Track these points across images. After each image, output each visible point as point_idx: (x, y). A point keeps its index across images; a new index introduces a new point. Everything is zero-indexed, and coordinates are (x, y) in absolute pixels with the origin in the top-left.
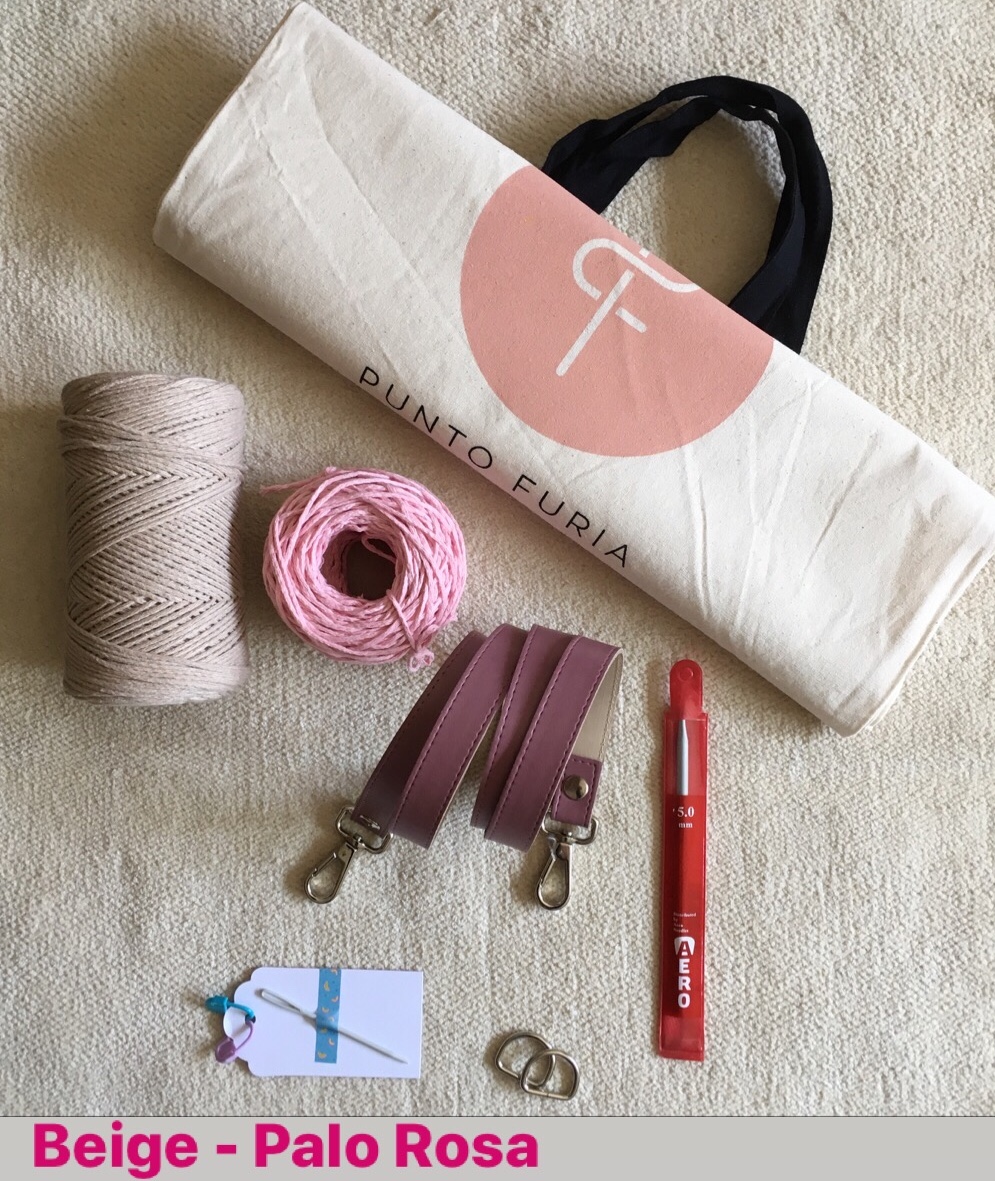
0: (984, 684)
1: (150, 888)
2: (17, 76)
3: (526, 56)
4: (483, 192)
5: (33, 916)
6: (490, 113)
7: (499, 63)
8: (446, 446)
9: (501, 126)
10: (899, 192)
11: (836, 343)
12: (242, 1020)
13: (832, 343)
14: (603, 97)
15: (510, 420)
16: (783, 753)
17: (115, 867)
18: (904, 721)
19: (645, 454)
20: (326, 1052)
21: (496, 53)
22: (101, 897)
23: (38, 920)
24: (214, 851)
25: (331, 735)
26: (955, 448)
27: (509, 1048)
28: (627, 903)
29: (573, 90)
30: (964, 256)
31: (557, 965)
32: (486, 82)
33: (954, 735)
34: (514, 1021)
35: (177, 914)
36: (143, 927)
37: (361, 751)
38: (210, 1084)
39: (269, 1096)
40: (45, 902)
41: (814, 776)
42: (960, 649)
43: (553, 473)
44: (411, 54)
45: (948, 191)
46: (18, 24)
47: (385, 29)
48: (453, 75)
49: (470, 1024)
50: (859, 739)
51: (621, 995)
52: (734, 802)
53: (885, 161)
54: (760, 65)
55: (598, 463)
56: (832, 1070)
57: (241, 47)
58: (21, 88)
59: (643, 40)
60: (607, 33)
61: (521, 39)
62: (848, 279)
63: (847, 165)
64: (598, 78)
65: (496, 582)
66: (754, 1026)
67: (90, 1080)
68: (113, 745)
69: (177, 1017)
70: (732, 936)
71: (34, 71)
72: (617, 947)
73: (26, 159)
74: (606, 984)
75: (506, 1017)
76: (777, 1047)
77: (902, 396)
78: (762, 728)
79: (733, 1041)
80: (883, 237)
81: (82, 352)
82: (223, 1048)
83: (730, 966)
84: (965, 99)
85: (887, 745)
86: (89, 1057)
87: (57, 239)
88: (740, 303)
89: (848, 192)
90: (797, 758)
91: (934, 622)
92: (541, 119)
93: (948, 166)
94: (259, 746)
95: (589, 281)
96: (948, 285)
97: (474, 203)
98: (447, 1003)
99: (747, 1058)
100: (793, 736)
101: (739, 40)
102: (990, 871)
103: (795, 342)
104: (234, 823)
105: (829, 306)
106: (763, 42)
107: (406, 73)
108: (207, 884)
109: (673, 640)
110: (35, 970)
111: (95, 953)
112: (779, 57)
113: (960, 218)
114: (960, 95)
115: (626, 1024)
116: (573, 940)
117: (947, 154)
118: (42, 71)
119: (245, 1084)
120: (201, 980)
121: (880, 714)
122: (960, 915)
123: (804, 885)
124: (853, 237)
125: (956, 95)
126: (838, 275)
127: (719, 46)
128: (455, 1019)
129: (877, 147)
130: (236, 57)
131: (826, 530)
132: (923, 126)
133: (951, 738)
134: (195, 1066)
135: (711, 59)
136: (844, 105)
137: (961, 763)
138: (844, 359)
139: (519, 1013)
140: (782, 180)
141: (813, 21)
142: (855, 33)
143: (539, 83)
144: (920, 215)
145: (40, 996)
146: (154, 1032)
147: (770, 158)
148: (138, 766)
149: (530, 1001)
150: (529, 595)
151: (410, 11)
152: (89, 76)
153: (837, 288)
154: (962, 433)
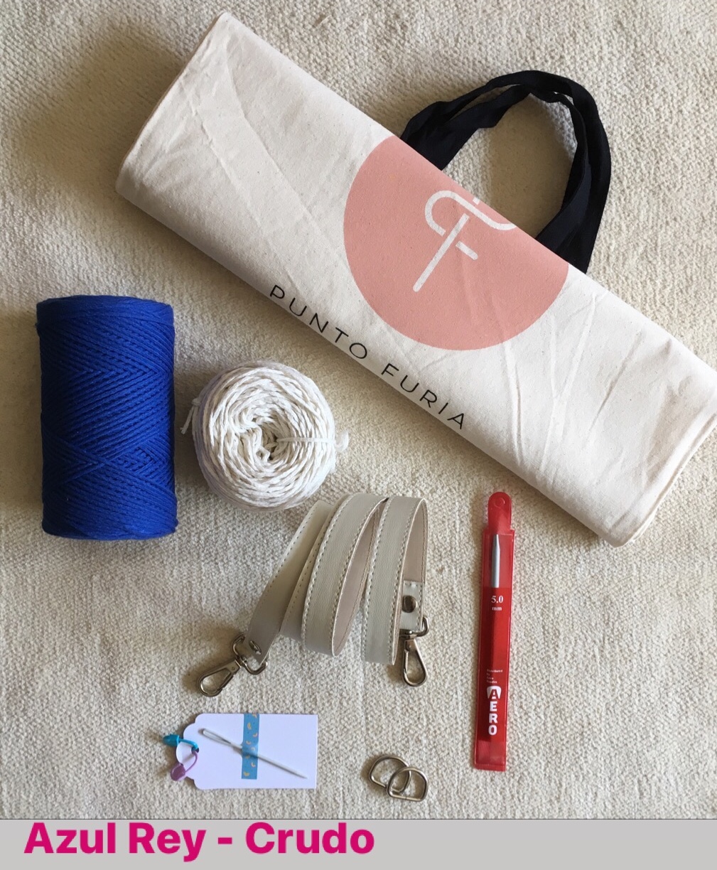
0: (712, 508)
1: (122, 659)
2: (8, 63)
3: (388, 51)
4: (359, 156)
5: (37, 681)
6: (362, 94)
7: (369, 56)
8: (333, 342)
9: (370, 104)
10: (659, 154)
11: (612, 265)
12: (189, 751)
13: (609, 265)
14: (445, 82)
15: (380, 324)
16: (572, 559)
17: (96, 645)
18: (656, 535)
19: (477, 348)
20: (249, 771)
21: (366, 48)
22: (87, 666)
23: (41, 684)
24: (167, 633)
25: (250, 550)
26: (695, 341)
27: (379, 767)
28: (462, 665)
29: (423, 77)
30: (704, 202)
31: (412, 709)
32: (359, 71)
33: (692, 545)
34: (382, 748)
35: (141, 677)
36: (117, 687)
37: (272, 561)
38: (167, 796)
39: (208, 802)
40: (45, 671)
41: (593, 574)
42: (696, 484)
43: (411, 362)
44: (304, 49)
45: (694, 154)
46: (9, 23)
47: (284, 30)
48: (335, 66)
49: (351, 750)
50: (625, 548)
51: (457, 728)
52: (537, 593)
53: (648, 132)
54: (559, 60)
55: (443, 355)
56: (603, 777)
57: (177, 43)
58: (12, 73)
59: (474, 41)
60: (448, 34)
61: (385, 38)
62: (621, 218)
63: (622, 134)
64: (441, 68)
65: (368, 439)
66: (550, 748)
67: (81, 795)
68: (93, 558)
69: (143, 749)
70: (535, 686)
71: (22, 59)
72: (455, 696)
73: (17, 126)
74: (446, 721)
75: (376, 745)
76: (566, 762)
77: (658, 304)
78: (557, 541)
79: (535, 759)
80: (647, 187)
81: (63, 272)
82: (176, 770)
83: (533, 707)
84: (706, 86)
85: (644, 552)
86: (80, 779)
87: (42, 187)
88: (544, 237)
89: (622, 154)
90: (582, 562)
91: (680, 466)
92: (399, 99)
93: (694, 136)
94: (199, 558)
95: (437, 222)
96: (693, 223)
97: (353, 165)
98: (335, 736)
99: (545, 770)
100: (579, 546)
101: (544, 40)
102: (715, 639)
103: (583, 265)
104: (181, 613)
105: (607, 238)
106: (561, 43)
107: (299, 65)
108: (163, 656)
109: (494, 479)
110: (39, 718)
111: (82, 706)
112: (573, 54)
113: (702, 173)
114: (703, 84)
115: (461, 748)
116: (424, 691)
117: (693, 127)
118: (27, 59)
119: (192, 795)
120: (159, 723)
121: (640, 532)
122: (694, 670)
123: (585, 651)
124: (625, 187)
125: (700, 84)
126: (614, 215)
127: (529, 45)
128: (341, 747)
129: (643, 121)
130: (173, 50)
131: (604, 402)
132: (676, 106)
133: (689, 547)
134: (156, 783)
135: (524, 55)
136: (620, 90)
137: (696, 564)
138: (617, 276)
139: (386, 742)
140: (575, 145)
141: (598, 27)
142: (628, 37)
143: (398, 72)
144: (673, 171)
145: (43, 737)
146: (126, 760)
147: (566, 129)
148: (110, 573)
149: (393, 734)
150: (391, 448)
151: (302, 17)
152: (63, 64)
153: (613, 225)
154: (701, 330)
